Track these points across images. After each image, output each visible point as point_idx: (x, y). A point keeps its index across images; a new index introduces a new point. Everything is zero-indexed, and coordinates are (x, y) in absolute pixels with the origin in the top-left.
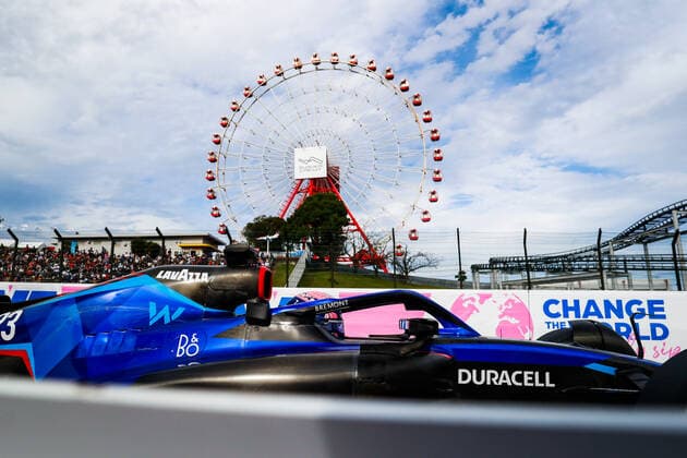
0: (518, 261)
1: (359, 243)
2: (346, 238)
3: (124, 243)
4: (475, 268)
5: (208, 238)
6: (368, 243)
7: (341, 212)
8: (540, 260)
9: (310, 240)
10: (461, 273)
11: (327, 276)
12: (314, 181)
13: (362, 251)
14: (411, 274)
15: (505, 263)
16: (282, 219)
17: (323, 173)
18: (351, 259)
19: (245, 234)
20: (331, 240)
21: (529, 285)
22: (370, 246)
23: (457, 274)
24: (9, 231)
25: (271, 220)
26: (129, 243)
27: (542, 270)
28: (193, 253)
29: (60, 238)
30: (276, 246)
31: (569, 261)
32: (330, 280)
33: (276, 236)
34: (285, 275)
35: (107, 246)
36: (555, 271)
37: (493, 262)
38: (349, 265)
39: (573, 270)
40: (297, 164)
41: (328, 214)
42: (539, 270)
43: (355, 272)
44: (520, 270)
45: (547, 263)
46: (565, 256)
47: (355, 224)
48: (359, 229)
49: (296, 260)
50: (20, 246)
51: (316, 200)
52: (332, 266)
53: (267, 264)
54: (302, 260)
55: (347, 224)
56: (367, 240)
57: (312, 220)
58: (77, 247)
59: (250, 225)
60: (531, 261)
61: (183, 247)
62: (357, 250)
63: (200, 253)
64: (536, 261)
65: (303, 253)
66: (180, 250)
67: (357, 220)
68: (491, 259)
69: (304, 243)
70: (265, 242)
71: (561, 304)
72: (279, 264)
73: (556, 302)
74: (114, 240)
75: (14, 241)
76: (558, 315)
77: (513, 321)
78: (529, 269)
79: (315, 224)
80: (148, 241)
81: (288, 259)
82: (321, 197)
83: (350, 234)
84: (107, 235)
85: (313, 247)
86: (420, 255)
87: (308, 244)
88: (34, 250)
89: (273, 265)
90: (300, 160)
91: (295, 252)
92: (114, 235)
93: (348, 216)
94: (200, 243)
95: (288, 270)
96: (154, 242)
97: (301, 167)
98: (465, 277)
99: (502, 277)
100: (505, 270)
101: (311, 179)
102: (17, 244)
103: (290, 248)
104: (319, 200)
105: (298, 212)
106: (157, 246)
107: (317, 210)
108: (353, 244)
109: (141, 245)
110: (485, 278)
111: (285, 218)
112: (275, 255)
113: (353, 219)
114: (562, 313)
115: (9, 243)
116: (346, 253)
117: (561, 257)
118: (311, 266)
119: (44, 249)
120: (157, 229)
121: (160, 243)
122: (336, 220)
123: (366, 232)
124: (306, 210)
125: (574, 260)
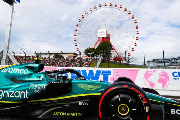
0: (161, 60)
1: (116, 55)
2: (112, 53)
3: (52, 55)
4: (149, 62)
5: (74, 54)
6: (118, 55)
7: (110, 46)
8: (168, 60)
9: (102, 54)
10: (145, 63)
11: (107, 64)
12: (103, 38)
13: (117, 57)
14: (130, 63)
15: (157, 60)
16: (94, 48)
17: (105, 36)
18: (113, 59)
19: (85, 52)
20: (108, 54)
21: (165, 67)
22: (119, 56)
23: (143, 63)
24: (24, 52)
25: (91, 49)
26: (54, 55)
27: (168, 62)
28: (71, 58)
29: (36, 54)
30: (93, 56)
31: (176, 60)
32: (108, 65)
33: (93, 53)
34: (95, 63)
35: (49, 56)
36: (172, 63)
37: (154, 60)
38: (113, 61)
39: (178, 62)
40: (98, 33)
41: (107, 47)
42: (167, 62)
43: (115, 63)
44: (162, 62)
45: (170, 60)
46: (175, 59)
47: (114, 49)
48: (115, 51)
49: (98, 59)
50: (26, 56)
51: (104, 43)
52: (108, 61)
53: (90, 61)
54: (100, 59)
55: (112, 49)
56: (118, 54)
57: (103, 49)
58: (41, 56)
59: (86, 50)
60: (165, 60)
61: (68, 56)
62: (115, 57)
63: (72, 58)
64: (166, 60)
65: (100, 58)
66: (67, 57)
67: (115, 48)
68: (153, 59)
69: (100, 55)
70: (90, 55)
71: (178, 73)
72: (94, 61)
73: (176, 73)
74: (50, 54)
75: (25, 55)
76: (177, 76)
77: (163, 78)
78: (164, 62)
79: (103, 50)
80: (59, 54)
81: (96, 59)
82: (105, 42)
83: (113, 53)
84: (48, 53)
85: (103, 56)
86: (133, 58)
87: (102, 55)
88: (30, 57)
89: (92, 61)
90: (99, 32)
91: (98, 57)
92: (50, 53)
93: (112, 48)
94: (72, 55)
95: (96, 62)
96: (61, 55)
97: (99, 34)
98: (146, 64)
99: (156, 64)
100: (157, 62)
101: (102, 37)
102: (26, 55)
103: (97, 56)
104: (105, 43)
105: (99, 47)
106: (61, 56)
107: (104, 46)
108: (114, 55)
109: (57, 55)
110: (151, 65)
111: (95, 48)
112: (93, 58)
113: (114, 48)
114: (178, 76)
115: (24, 55)
116: (112, 57)
117: (174, 59)
118: (103, 61)
119: (32, 57)
120: (61, 51)
121: (62, 55)
122: (109, 48)
123: (117, 52)
124: (101, 46)
125: (178, 60)
